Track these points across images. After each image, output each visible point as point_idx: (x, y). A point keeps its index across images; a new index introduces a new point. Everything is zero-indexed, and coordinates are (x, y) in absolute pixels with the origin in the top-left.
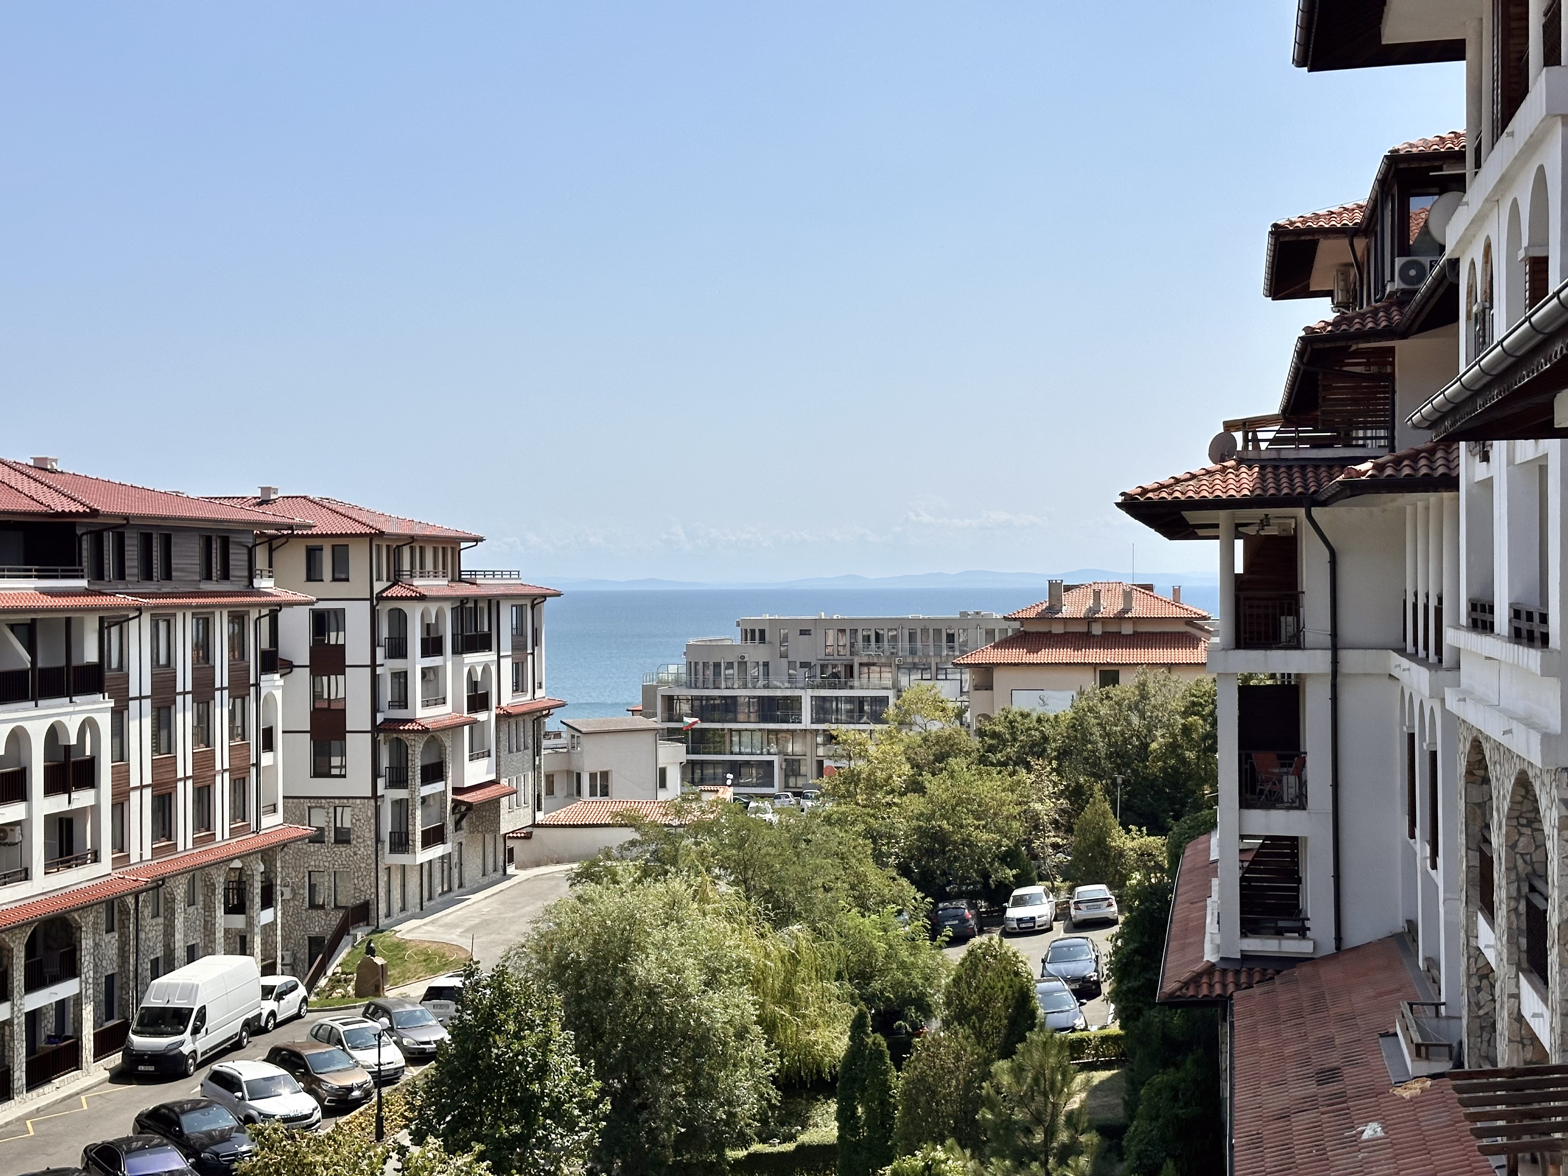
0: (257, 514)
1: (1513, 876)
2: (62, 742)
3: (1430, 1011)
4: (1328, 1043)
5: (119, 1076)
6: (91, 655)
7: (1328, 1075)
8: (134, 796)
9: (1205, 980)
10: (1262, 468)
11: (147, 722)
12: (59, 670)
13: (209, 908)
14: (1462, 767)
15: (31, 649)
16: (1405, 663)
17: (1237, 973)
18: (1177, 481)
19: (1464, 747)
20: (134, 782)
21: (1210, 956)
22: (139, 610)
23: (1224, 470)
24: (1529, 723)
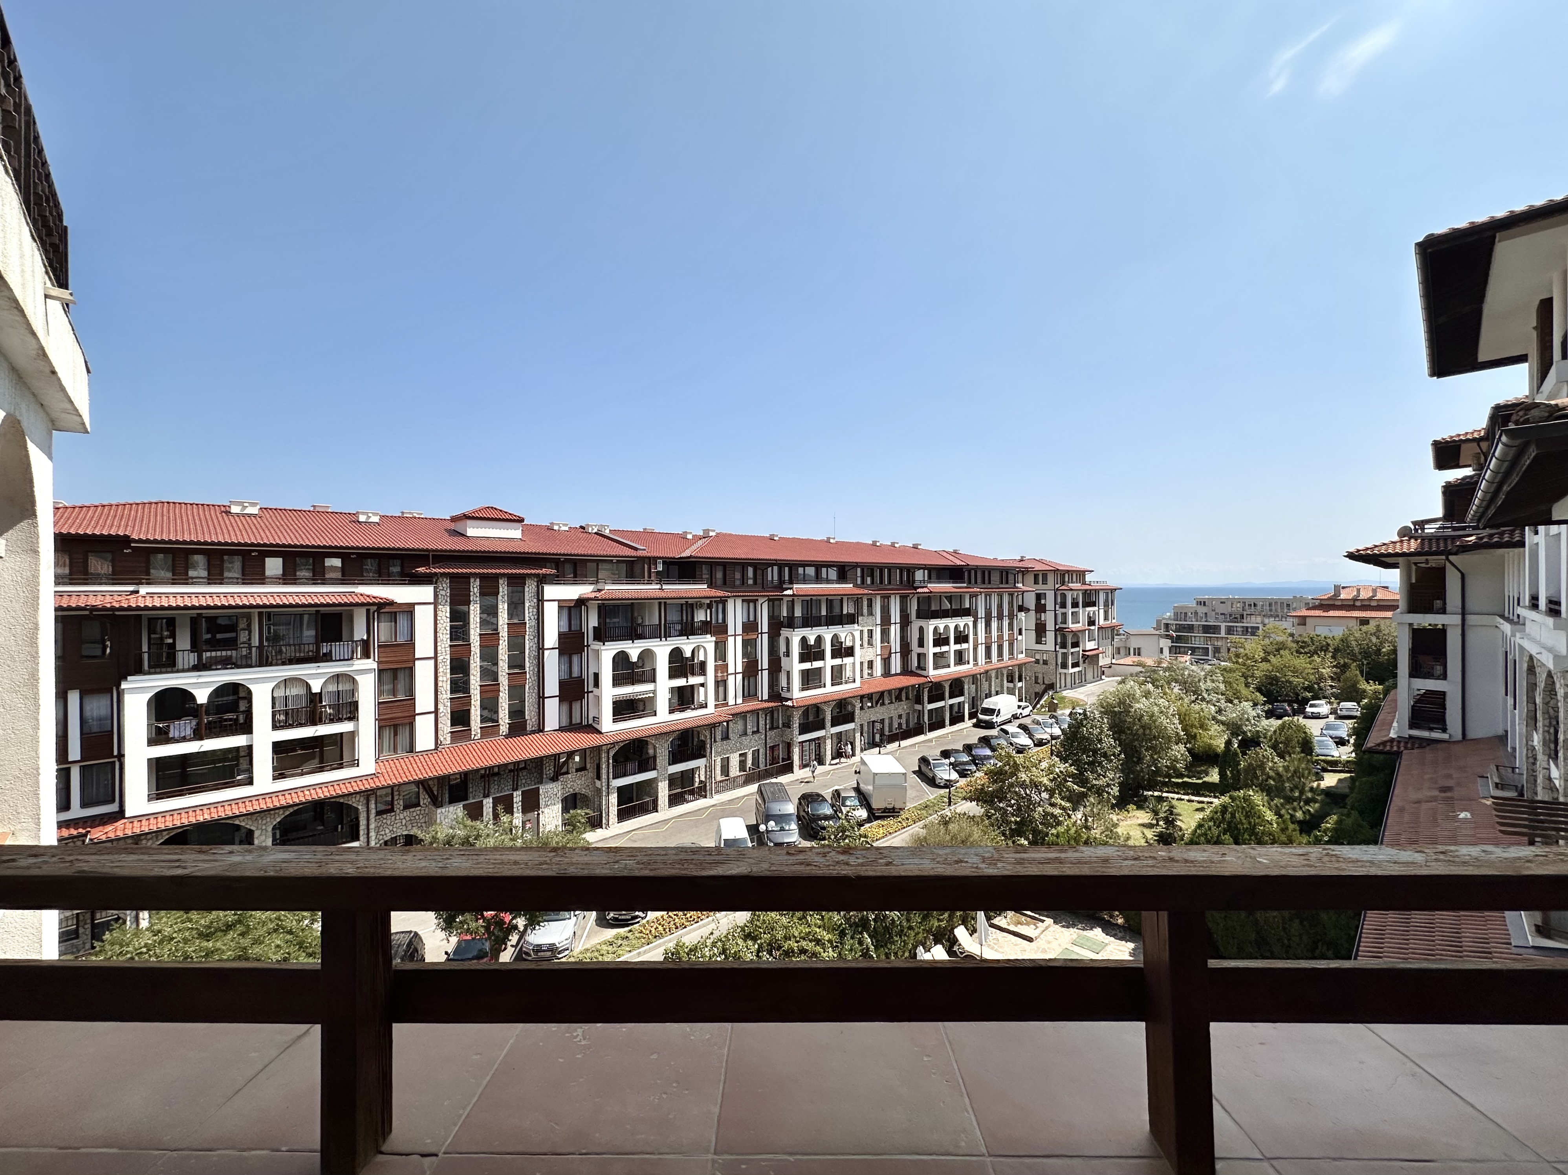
0: (1021, 565)
1: (1546, 716)
2: (959, 630)
3: (1510, 770)
4: (1449, 776)
5: (975, 726)
6: (967, 606)
7: (1445, 789)
8: (980, 646)
9: (1389, 744)
10: (1423, 540)
11: (984, 625)
12: (958, 609)
13: (1002, 680)
14: (1525, 666)
15: (951, 604)
16: (1502, 621)
17: (1406, 743)
18: (1376, 546)
19: (1526, 659)
20: (980, 642)
21: (1393, 735)
22: (981, 592)
23: (1402, 541)
24: (1550, 650)
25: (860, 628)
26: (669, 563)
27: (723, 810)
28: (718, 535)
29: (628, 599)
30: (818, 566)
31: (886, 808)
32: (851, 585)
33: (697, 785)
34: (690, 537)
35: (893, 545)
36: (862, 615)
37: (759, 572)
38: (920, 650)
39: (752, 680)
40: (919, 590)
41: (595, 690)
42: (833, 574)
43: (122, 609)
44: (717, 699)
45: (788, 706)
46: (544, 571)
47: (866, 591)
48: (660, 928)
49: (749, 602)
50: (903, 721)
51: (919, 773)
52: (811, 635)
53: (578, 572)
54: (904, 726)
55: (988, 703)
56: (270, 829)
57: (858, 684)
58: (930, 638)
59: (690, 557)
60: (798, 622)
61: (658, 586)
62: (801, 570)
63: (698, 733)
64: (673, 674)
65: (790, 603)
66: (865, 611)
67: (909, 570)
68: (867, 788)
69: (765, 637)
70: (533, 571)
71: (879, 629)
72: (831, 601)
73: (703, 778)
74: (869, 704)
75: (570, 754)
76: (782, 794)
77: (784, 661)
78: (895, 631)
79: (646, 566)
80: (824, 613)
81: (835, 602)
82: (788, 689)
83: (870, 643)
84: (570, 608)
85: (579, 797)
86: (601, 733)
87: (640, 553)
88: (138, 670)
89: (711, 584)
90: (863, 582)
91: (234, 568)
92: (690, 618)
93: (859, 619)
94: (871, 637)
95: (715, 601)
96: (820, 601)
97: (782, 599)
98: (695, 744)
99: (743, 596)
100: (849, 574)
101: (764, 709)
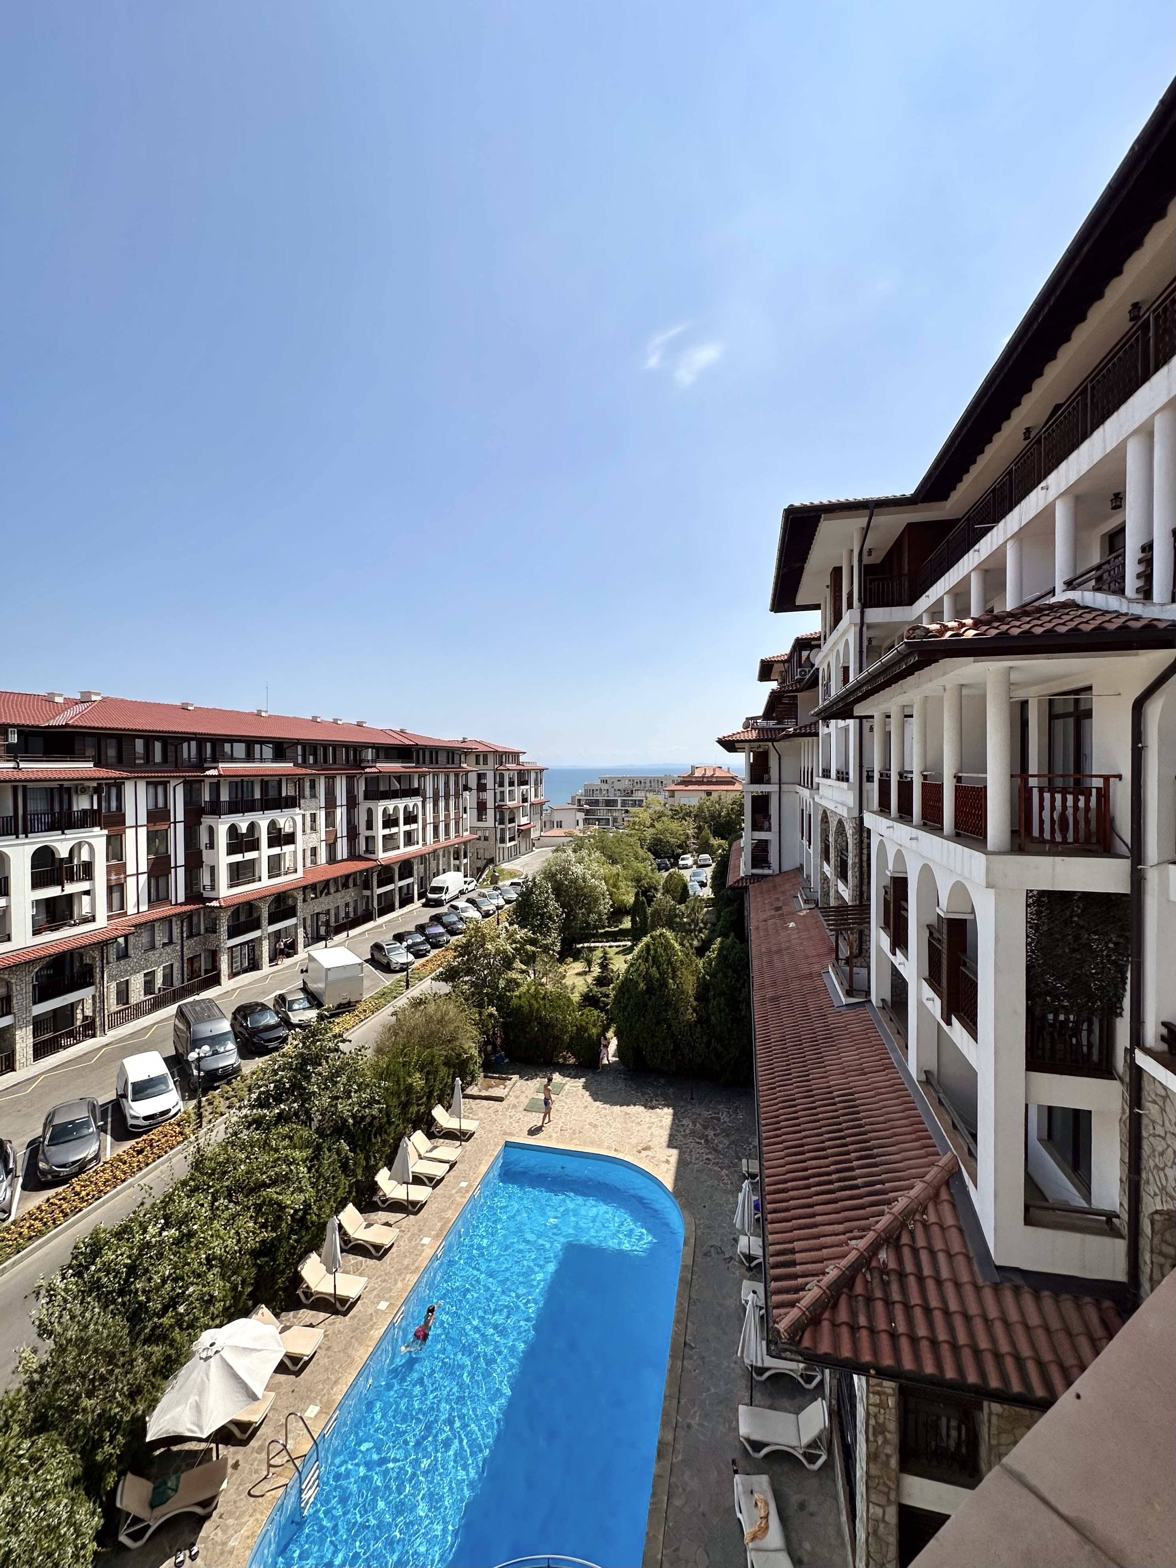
0: (462, 745)
1: (836, 850)
2: (408, 810)
3: (808, 890)
4: (778, 899)
5: (424, 905)
6: (416, 786)
7: (778, 909)
8: (428, 826)
9: (740, 881)
10: (759, 731)
11: (432, 804)
12: (407, 789)
13: (449, 858)
14: (820, 818)
15: (400, 784)
16: (801, 788)
17: (750, 879)
18: (733, 735)
19: (821, 813)
20: (428, 821)
21: (742, 875)
22: (429, 772)
23: (747, 731)
24: (843, 804)
25: (302, 812)
26: (26, 733)
27: (123, 1048)
28: (104, 700)
30: (250, 743)
31: (341, 1004)
32: (291, 765)
33: (78, 1023)
34: (59, 699)
35: (335, 722)
36: (304, 798)
37: (171, 748)
39: (162, 881)
40: (367, 770)
42: (268, 751)
44: (110, 909)
45: (214, 907)
47: (309, 771)
48: (38, 1224)
49: (155, 785)
50: (351, 909)
51: (373, 961)
52: (242, 822)
54: (352, 915)
55: (436, 882)
57: (300, 874)
58: (379, 820)
59: (66, 726)
60: (225, 807)
61: (12, 765)
62: (227, 747)
63: (81, 956)
64: (38, 882)
65: (214, 786)
66: (307, 792)
67: (357, 749)
68: (317, 986)
69: (180, 827)
71: (323, 813)
72: (267, 782)
73: (89, 1012)
74: (313, 896)
76: (210, 1011)
77: (206, 855)
78: (340, 814)
80: (257, 796)
81: (270, 783)
82: (213, 888)
83: (313, 829)
89: (99, 762)
90: (304, 761)
92: (65, 807)
93: (302, 801)
94: (315, 821)
95: (106, 784)
96: (252, 782)
97: (203, 781)
98: (75, 970)
99: (148, 777)
100: (288, 752)
101: (179, 914)
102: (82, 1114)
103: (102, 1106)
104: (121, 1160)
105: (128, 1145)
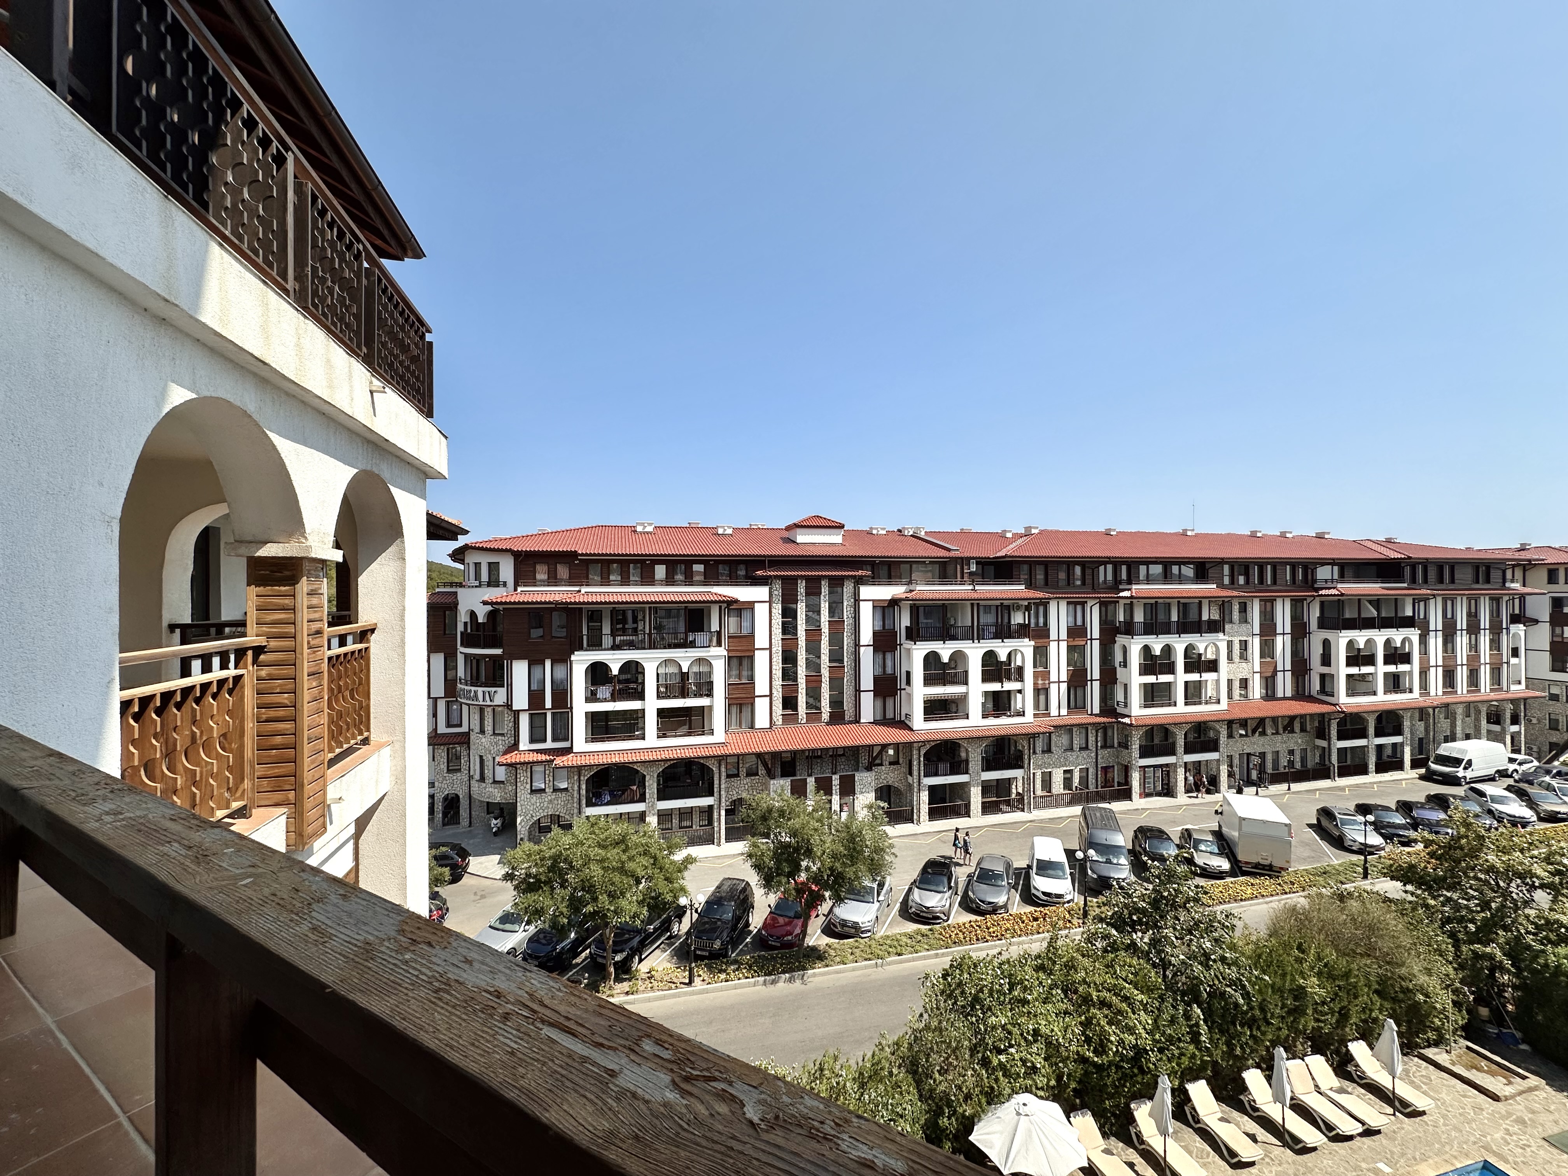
0: (1517, 556)
2: (1393, 645)
5: (1422, 778)
6: (1409, 612)
8: (1433, 670)
11: (1440, 640)
12: (1392, 618)
13: (1478, 720)
15: (1378, 610)
20: (1432, 663)
22: (1434, 596)
25: (1226, 638)
26: (983, 563)
27: (1042, 828)
28: (1041, 532)
29: (939, 600)
30: (1167, 564)
31: (1259, 864)
32: (1214, 586)
33: (1013, 796)
34: (1009, 535)
35: (1283, 535)
36: (1231, 622)
37: (1088, 572)
38: (1325, 670)
39: (1080, 692)
40: (1323, 592)
41: (907, 687)
42: (1188, 571)
43: (571, 603)
44: (1037, 706)
45: (1126, 724)
46: (860, 573)
47: (1235, 593)
48: (961, 934)
49: (1076, 604)
50: (1297, 758)
51: (1318, 828)
52: (1157, 644)
53: (893, 574)
54: (1298, 765)
55: (1446, 749)
56: (655, 776)
57: (1224, 705)
58: (1341, 654)
59: (1006, 556)
60: (1139, 628)
61: (971, 587)
62: (1143, 569)
63: (1016, 742)
64: (987, 677)
65: (1128, 607)
66: (1236, 615)
67: (1309, 566)
68: (1232, 833)
69: (1096, 644)
70: (851, 573)
71: (1257, 641)
72: (1185, 605)
74: (1243, 732)
75: (884, 747)
76: (1111, 822)
77: (1120, 671)
78: (1282, 644)
79: (959, 567)
80: (1174, 618)
81: (1192, 605)
82: (1126, 706)
83: (1244, 657)
84: (884, 607)
85: (892, 790)
86: (911, 729)
87: (952, 554)
88: (581, 648)
89: (1031, 585)
90: (1232, 581)
91: (634, 573)
92: (1006, 620)
93: (1227, 626)
94: (1246, 649)
95: (1034, 603)
96: (1169, 604)
97: (1118, 602)
98: (1012, 752)
99: (1068, 598)
100: (1211, 573)
101: (1094, 724)
102: (999, 868)
103: (1016, 869)
104: (1021, 918)
105: (1030, 909)
